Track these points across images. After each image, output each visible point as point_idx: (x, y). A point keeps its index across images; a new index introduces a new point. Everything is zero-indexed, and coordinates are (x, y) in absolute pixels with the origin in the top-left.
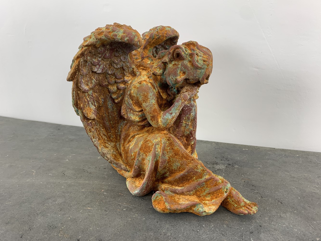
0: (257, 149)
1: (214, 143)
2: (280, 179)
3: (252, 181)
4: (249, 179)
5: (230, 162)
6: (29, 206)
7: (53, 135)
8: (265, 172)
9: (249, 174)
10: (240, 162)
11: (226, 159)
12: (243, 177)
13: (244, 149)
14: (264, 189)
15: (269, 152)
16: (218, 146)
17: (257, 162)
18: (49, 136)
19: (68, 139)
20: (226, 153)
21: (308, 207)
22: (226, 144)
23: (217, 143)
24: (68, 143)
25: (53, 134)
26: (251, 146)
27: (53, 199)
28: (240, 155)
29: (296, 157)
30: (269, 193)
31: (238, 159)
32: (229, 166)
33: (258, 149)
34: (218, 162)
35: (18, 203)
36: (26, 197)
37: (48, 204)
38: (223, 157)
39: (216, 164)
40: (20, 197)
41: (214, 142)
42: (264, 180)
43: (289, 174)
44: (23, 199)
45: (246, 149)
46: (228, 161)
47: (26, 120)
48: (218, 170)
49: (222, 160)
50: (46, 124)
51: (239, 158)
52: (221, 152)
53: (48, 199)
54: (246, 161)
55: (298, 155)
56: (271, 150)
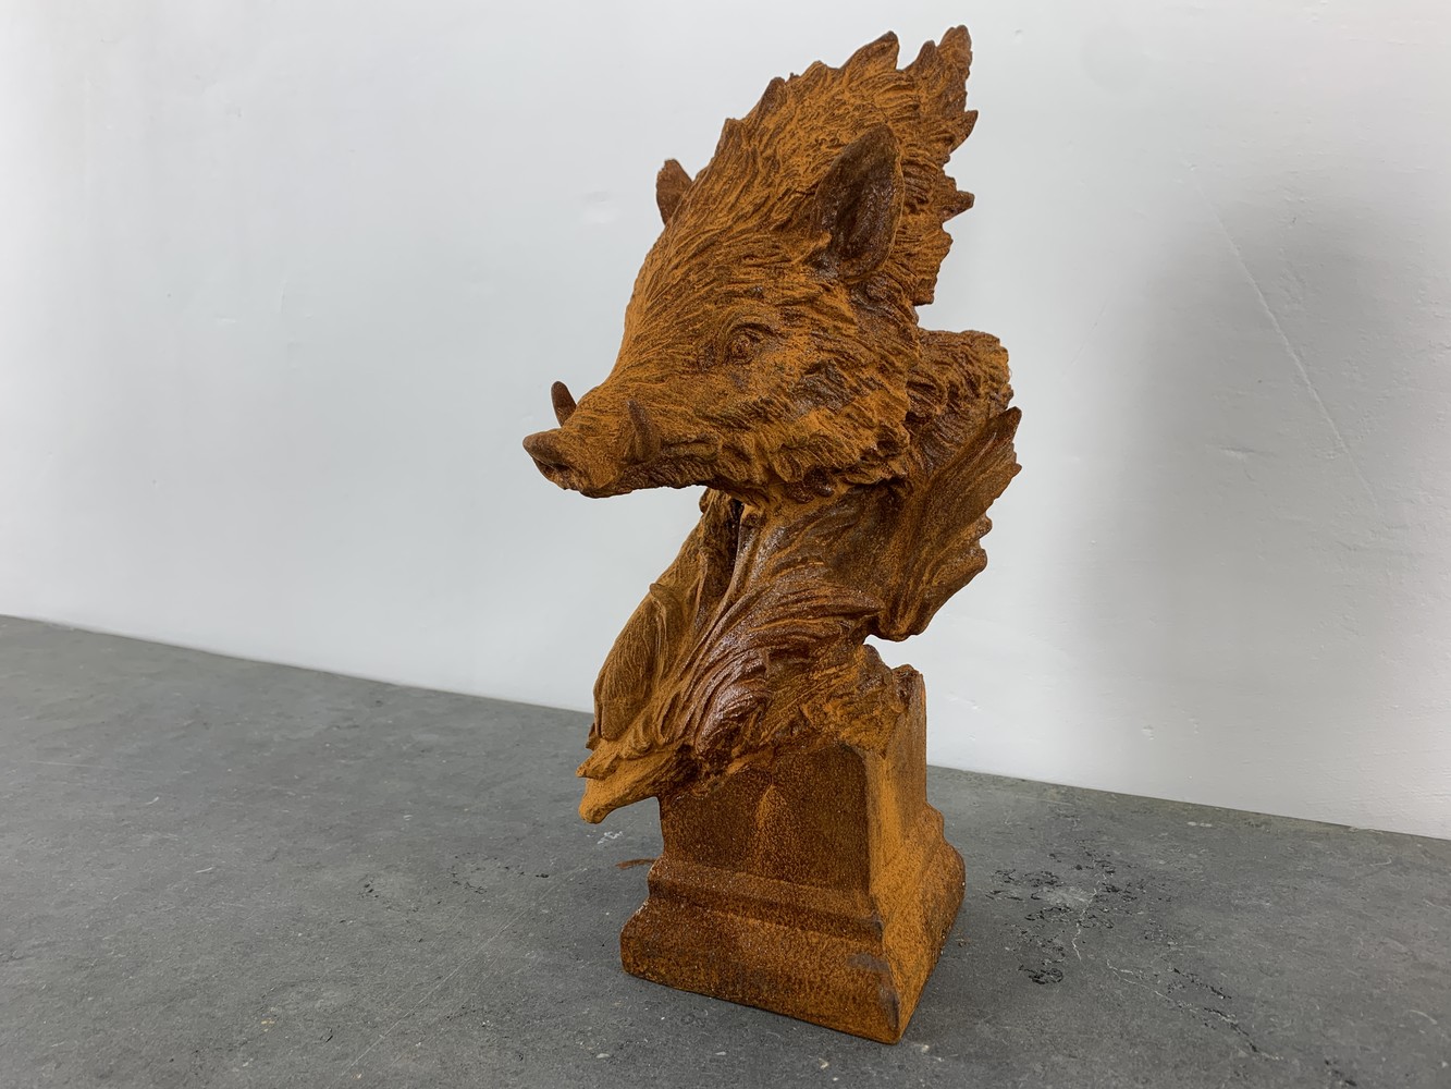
0: (1257, 826)
1: (1054, 790)
2: (1356, 970)
3: (1217, 971)
4: (1201, 959)
5: (1120, 880)
6: (205, 1010)
7: (349, 727)
8: (1287, 935)
9: (1207, 936)
10: (1168, 883)
11: (1103, 863)
12: (1173, 949)
13: (1192, 824)
14: (1273, 1011)
15: (1319, 845)
16: (1074, 803)
17: (1249, 887)
18: (335, 729)
19: (409, 745)
20: (1105, 838)
22: (1112, 799)
23: (1069, 793)
24: (407, 761)
25: (350, 723)
26: (1226, 810)
27: (306, 990)
28: (1173, 847)
30: (1293, 1033)
31: (1159, 868)
32: (1112, 894)
33: (1263, 827)
34: (1062, 874)
35: (161, 993)
36: (197, 972)
37: (283, 1007)
38: (1089, 855)
39: (1051, 883)
40: (176, 970)
41: (1056, 786)
42: (1277, 971)
43: (1404, 949)
44: (184, 979)
45: (1205, 822)
46: (1110, 872)
47: (253, 662)
48: (1058, 910)
49: (1079, 868)
50: (329, 678)
51: (1161, 862)
52: (1081, 832)
53: (285, 986)
54: (1196, 875)
56: (1327, 833)
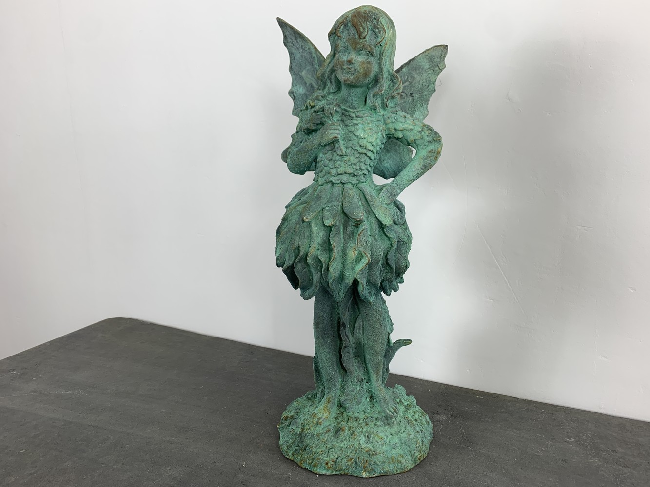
0: (495, 398)
3: (472, 437)
4: (470, 434)
5: (455, 413)
7: (246, 362)
9: (472, 428)
10: (467, 414)
11: (452, 408)
13: (478, 397)
16: (448, 390)
17: (487, 416)
18: (242, 362)
19: (265, 368)
20: (454, 401)
21: (520, 469)
22: (458, 389)
23: (447, 387)
25: (246, 360)
26: (489, 393)
28: (471, 404)
29: (540, 412)
31: (466, 410)
33: (497, 398)
34: (441, 411)
38: (449, 406)
39: (437, 414)
41: (444, 384)
42: (486, 437)
45: (481, 396)
46: (453, 411)
48: (437, 421)
49: (445, 410)
51: (467, 408)
52: (448, 399)
54: (474, 412)
55: (543, 410)
56: (512, 400)
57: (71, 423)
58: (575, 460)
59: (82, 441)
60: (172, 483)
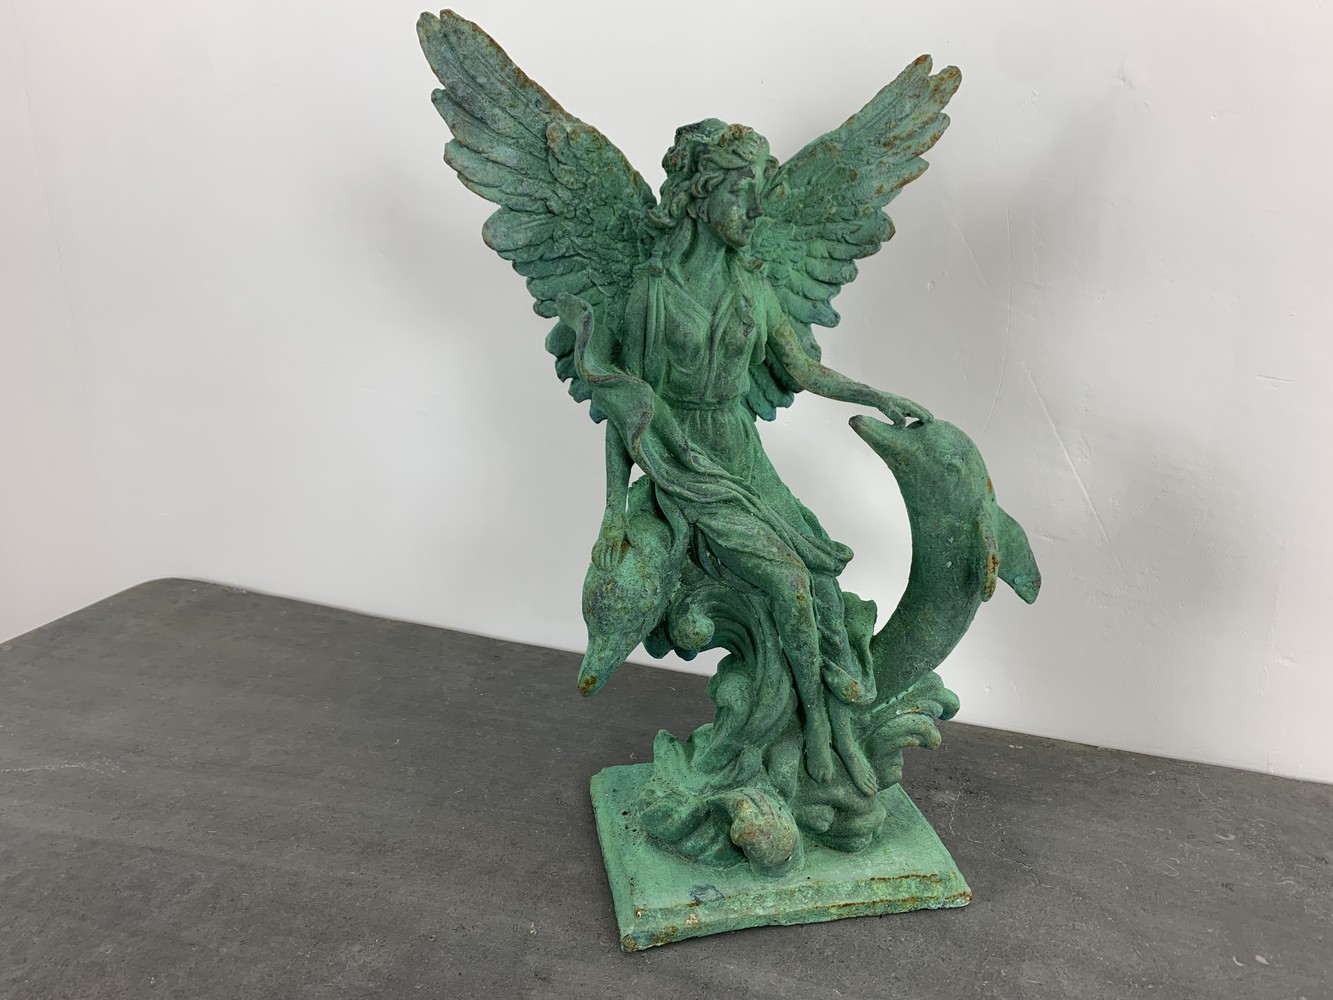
57: (94, 843)
58: (1247, 884)
59: (130, 890)
60: (371, 985)
